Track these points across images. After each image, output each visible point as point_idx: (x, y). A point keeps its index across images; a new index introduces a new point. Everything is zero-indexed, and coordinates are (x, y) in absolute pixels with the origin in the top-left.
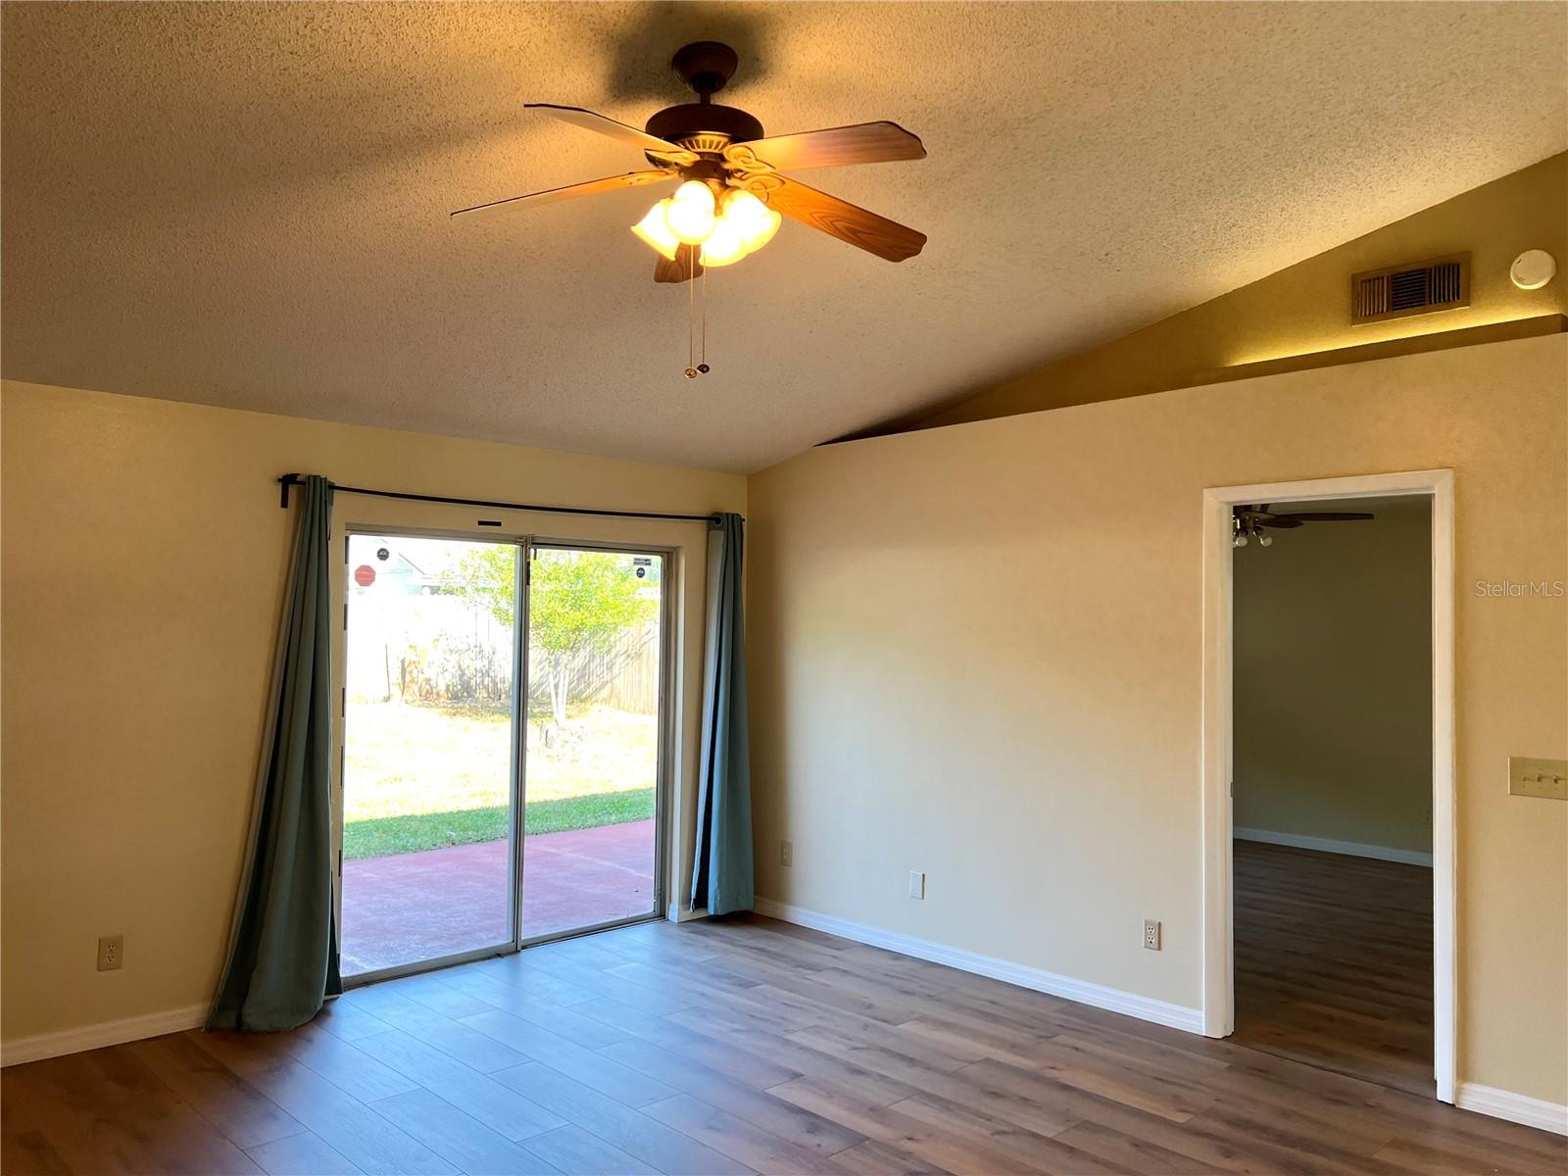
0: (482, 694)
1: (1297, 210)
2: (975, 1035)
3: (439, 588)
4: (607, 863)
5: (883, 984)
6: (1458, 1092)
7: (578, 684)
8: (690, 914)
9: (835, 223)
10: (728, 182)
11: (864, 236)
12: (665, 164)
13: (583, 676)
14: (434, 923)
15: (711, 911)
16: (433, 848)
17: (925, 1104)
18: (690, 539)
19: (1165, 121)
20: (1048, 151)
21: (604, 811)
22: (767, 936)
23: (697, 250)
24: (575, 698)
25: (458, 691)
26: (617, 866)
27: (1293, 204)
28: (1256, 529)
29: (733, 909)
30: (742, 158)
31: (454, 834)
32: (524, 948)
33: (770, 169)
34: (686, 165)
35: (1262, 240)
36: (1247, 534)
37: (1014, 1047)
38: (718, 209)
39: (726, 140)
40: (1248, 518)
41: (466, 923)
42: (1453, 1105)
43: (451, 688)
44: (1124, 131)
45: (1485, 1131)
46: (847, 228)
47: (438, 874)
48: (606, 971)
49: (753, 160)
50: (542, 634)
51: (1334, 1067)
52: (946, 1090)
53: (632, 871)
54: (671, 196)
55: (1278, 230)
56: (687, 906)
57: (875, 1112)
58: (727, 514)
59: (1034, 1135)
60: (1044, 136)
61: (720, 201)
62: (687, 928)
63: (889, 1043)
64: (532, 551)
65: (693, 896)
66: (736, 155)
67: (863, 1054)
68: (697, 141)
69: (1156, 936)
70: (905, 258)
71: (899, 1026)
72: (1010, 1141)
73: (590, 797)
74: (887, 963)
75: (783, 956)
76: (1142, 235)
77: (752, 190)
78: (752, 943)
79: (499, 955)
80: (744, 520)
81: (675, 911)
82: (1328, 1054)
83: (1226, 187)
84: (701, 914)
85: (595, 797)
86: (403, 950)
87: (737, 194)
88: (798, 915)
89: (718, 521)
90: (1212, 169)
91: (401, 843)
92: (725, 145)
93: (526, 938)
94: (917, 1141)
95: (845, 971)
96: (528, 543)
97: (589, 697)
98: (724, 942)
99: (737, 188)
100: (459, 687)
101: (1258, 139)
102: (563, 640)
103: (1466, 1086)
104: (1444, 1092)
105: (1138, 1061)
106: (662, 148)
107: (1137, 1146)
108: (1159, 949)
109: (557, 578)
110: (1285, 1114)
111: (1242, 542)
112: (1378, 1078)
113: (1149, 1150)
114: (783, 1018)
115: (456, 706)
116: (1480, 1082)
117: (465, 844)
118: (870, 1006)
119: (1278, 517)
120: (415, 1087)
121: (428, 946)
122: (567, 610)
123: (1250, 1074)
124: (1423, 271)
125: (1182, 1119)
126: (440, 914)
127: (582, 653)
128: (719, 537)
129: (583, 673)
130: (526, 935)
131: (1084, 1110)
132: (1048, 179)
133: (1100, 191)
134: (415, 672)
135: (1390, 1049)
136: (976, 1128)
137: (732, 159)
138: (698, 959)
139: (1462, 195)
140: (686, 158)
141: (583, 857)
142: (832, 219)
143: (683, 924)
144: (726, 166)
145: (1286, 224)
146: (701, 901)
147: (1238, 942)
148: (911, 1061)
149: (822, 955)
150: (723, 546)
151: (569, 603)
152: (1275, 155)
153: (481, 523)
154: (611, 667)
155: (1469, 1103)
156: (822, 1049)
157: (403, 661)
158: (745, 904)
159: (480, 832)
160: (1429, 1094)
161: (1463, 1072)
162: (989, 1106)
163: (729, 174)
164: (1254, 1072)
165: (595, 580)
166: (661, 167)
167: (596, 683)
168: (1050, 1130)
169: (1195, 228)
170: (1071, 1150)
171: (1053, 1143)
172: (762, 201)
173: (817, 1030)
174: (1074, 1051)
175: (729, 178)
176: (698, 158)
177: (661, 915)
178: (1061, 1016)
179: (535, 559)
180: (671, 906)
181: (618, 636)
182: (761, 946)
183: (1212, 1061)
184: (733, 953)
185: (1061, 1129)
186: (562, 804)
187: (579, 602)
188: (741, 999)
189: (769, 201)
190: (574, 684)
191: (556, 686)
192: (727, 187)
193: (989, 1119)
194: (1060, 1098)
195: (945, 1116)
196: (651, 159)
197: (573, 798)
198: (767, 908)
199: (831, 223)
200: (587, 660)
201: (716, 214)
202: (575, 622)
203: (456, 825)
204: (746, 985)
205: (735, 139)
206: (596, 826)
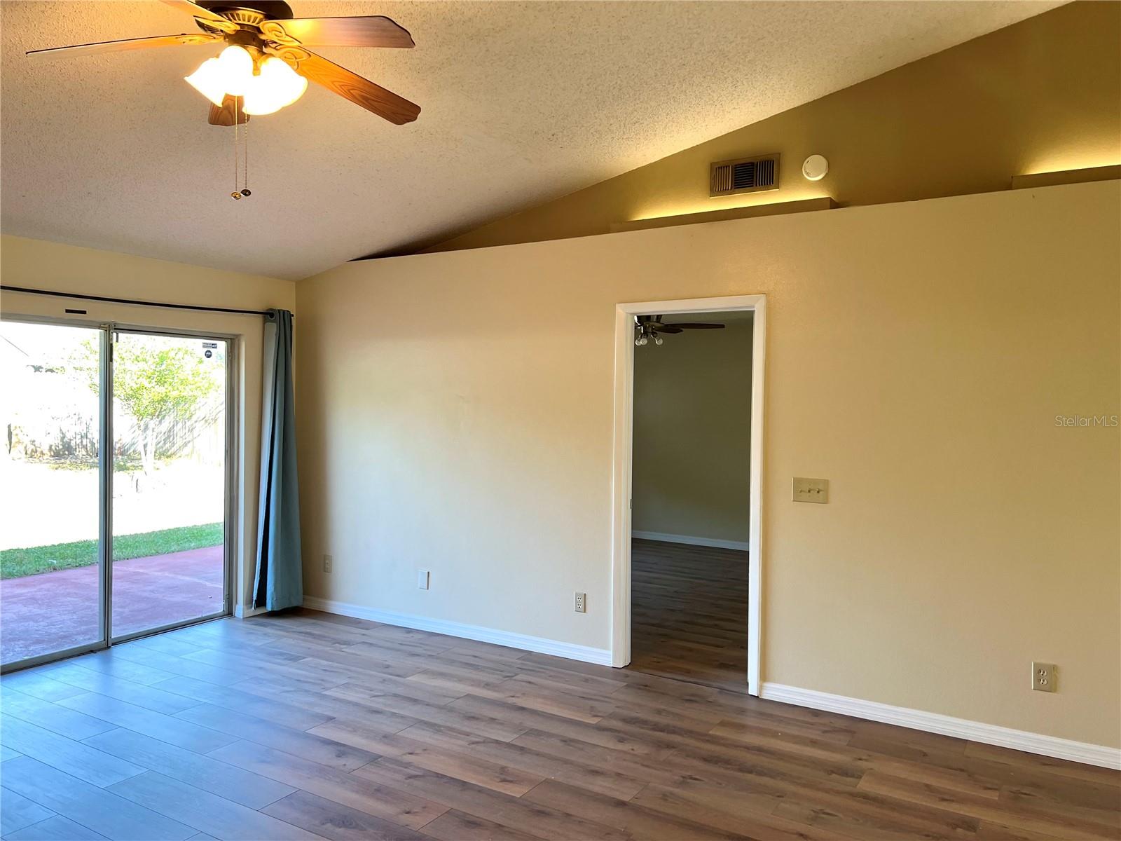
0: (81, 453)
1: (677, 115)
2: (461, 680)
3: (41, 367)
4: (187, 579)
5: (398, 650)
6: (761, 688)
7: (165, 443)
8: (252, 611)
9: (351, 91)
10: (265, 50)
11: (375, 103)
12: (213, 30)
13: (169, 437)
14: (37, 630)
15: (269, 608)
16: (37, 573)
17: (423, 729)
18: (250, 330)
19: (589, 42)
20: (510, 55)
21: (186, 540)
22: (313, 623)
23: (240, 101)
24: (162, 454)
25: (60, 450)
26: (196, 580)
27: (674, 111)
28: (653, 333)
29: (287, 606)
30: (274, 32)
31: (55, 561)
32: (113, 644)
33: (297, 43)
34: (229, 32)
35: (655, 135)
36: (647, 336)
37: (487, 685)
38: (256, 70)
39: (262, 16)
40: (647, 325)
41: (64, 630)
42: (758, 697)
43: (53, 448)
44: (562, 46)
45: (777, 712)
46: (362, 96)
47: (41, 593)
48: (183, 657)
49: (284, 34)
50: (132, 404)
51: (691, 680)
52: (439, 719)
53: (207, 583)
54: (218, 56)
55: (665, 128)
56: (250, 605)
57: (387, 738)
58: (279, 311)
59: (497, 742)
60: (507, 43)
61: (258, 64)
62: (249, 621)
63: (400, 691)
64: (115, 334)
65: (255, 598)
66: (270, 29)
67: (381, 700)
68: (238, 15)
69: (582, 603)
70: (405, 123)
71: (408, 678)
72: (480, 748)
73: (173, 530)
74: (400, 636)
75: (324, 637)
76: (576, 123)
77: (285, 59)
78: (302, 629)
79: (92, 651)
80: (293, 315)
81: (240, 609)
82: (688, 672)
83: (631, 95)
84: (261, 611)
85: (178, 529)
86: (8, 653)
87: (271, 60)
88: (336, 607)
89: (272, 315)
90: (622, 81)
91: (8, 570)
92: (261, 21)
93: (116, 636)
94: (417, 754)
95: (371, 644)
96: (111, 329)
97: (174, 454)
98: (280, 630)
99: (271, 55)
100: (61, 447)
101: (650, 63)
102: (151, 410)
103: (766, 684)
104: (753, 690)
105: (568, 687)
106: (209, 17)
107: (565, 741)
108: (585, 612)
109: (144, 360)
110: (659, 712)
111: (643, 342)
112: (714, 684)
113: (572, 744)
114: (323, 680)
115: (58, 461)
116: (775, 682)
117: (65, 569)
118: (388, 667)
119: (667, 325)
120: (17, 755)
121: (31, 648)
122: (153, 385)
123: (639, 689)
124: (752, 164)
125: (594, 721)
126: (42, 623)
127: (167, 419)
128: (273, 328)
129: (169, 435)
130: (115, 634)
131: (531, 723)
132: (511, 76)
133: (547, 89)
134: (20, 434)
135: (723, 666)
136: (460, 742)
137: (267, 32)
138: (258, 644)
139: (776, 115)
140: (229, 27)
141: (167, 574)
142: (351, 88)
143: (246, 619)
144: (263, 37)
145: (670, 124)
146: (261, 601)
147: (634, 604)
148: (415, 701)
149: (354, 634)
150: (276, 335)
151: (155, 380)
152: (661, 75)
153: (68, 311)
154: (192, 430)
155: (767, 695)
156: (350, 699)
157: (9, 426)
158: (296, 602)
159: (78, 560)
160: (743, 691)
161: (764, 676)
162: (466, 726)
163: (265, 43)
164: (642, 687)
165: (177, 362)
166: (209, 33)
167: (179, 442)
168: (507, 737)
169: (612, 122)
170: (522, 749)
171: (510, 746)
172: (293, 69)
173: (347, 686)
174: (528, 685)
175: (265, 47)
176: (238, 28)
177: (229, 613)
178: (520, 662)
179: (117, 341)
180: (237, 606)
181: (197, 406)
182: (308, 631)
183: (615, 682)
184: (285, 637)
185: (516, 736)
186: (150, 536)
187: (163, 379)
188: (292, 670)
189: (299, 69)
190: (161, 444)
191: (145, 446)
192: (264, 53)
193: (468, 734)
194: (516, 717)
195: (436, 736)
196: (201, 25)
197: (160, 531)
198: (313, 604)
199: (349, 90)
200: (172, 424)
201: (254, 75)
202: (160, 395)
203: (57, 554)
204: (295, 659)
205: (269, 17)
206: (178, 551)
